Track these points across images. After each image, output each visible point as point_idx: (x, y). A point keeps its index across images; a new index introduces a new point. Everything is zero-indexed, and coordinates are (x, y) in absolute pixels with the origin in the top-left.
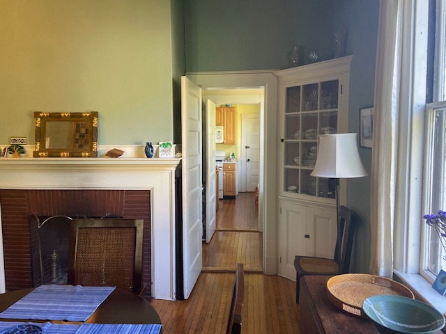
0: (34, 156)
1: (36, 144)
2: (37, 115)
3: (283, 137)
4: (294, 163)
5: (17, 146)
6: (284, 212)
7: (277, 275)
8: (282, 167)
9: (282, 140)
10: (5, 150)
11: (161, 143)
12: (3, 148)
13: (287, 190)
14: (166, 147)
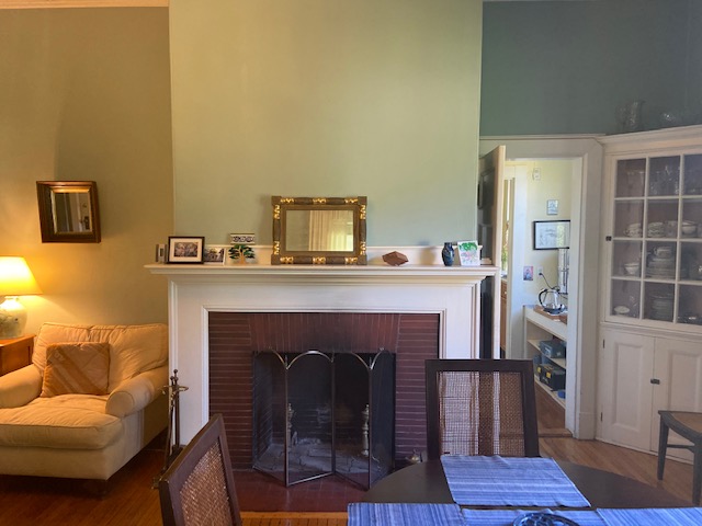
0: (273, 264)
1: (275, 244)
2: (276, 200)
3: (611, 234)
4: (626, 273)
5: (243, 247)
6: (610, 345)
7: (595, 440)
8: (608, 277)
9: (609, 238)
10: (222, 252)
11: (459, 243)
12: (218, 250)
13: (614, 313)
14: (469, 249)
